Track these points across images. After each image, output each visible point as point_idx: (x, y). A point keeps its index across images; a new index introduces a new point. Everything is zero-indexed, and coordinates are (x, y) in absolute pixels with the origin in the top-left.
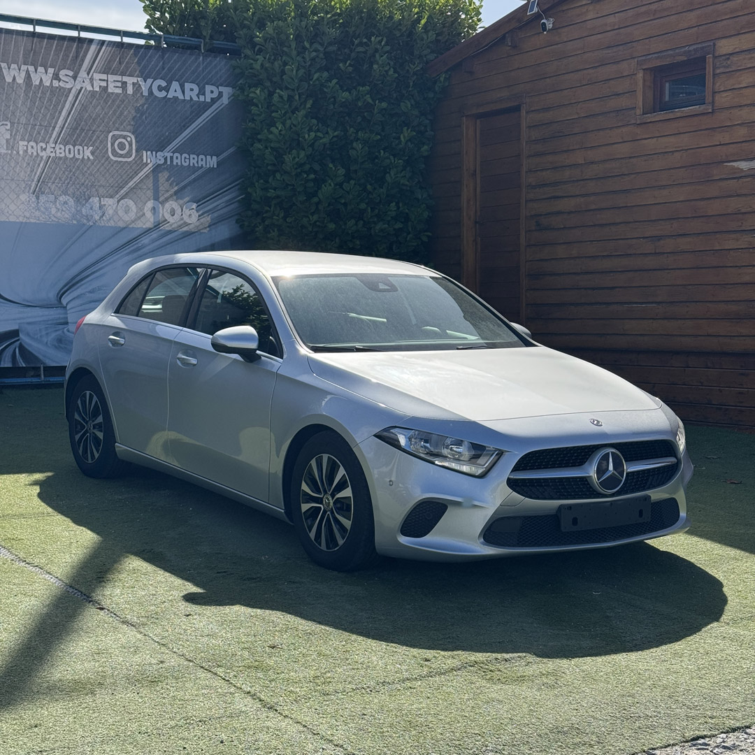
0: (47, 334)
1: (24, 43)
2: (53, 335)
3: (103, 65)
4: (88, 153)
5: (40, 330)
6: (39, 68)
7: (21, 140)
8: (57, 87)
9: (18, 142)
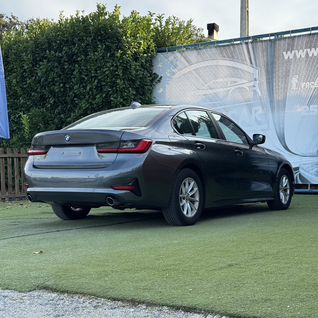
0: (312, 169)
1: (306, 39)
2: (315, 169)
5: (309, 167)
6: (312, 49)
7: (303, 82)
9: (301, 83)
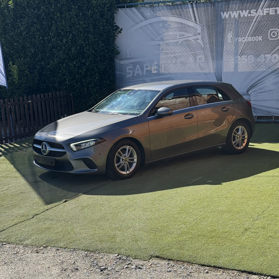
3: (268, 5)
4: (260, 39)
6: (243, 11)
7: (236, 37)
8: (250, 16)
